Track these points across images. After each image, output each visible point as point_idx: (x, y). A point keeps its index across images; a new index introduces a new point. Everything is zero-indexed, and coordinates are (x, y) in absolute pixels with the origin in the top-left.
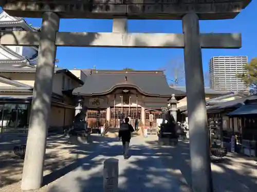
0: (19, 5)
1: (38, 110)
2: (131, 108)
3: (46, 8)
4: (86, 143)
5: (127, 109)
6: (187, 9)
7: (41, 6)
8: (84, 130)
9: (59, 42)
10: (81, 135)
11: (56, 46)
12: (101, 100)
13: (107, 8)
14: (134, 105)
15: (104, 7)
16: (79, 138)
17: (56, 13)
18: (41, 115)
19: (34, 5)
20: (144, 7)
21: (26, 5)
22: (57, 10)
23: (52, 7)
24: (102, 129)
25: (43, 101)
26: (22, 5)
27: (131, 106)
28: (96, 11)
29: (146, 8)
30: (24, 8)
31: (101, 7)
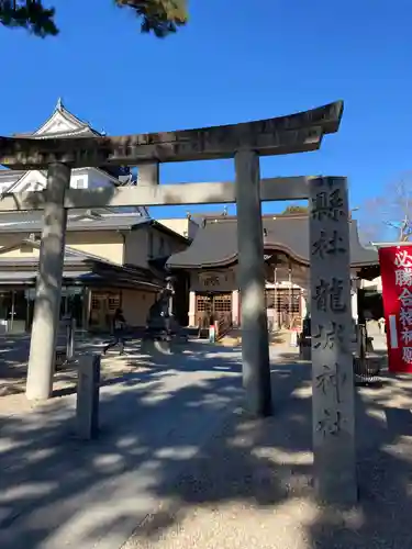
0: (19, 156)
1: (42, 298)
2: (278, 289)
3: (52, 157)
4: (168, 352)
5: (272, 292)
6: (238, 144)
7: (45, 155)
8: (164, 329)
9: (68, 204)
10: (159, 339)
11: (67, 209)
12: (221, 276)
13: (128, 152)
14: (286, 284)
15: (124, 151)
16: (157, 344)
17: (64, 163)
18: (46, 304)
19: (36, 154)
20: (176, 147)
21: (27, 156)
22: (64, 161)
23: (58, 156)
24: (212, 331)
25: (48, 286)
26: (22, 156)
27: (281, 286)
28: (114, 157)
29: (181, 148)
30: (24, 161)
31: (120, 152)
